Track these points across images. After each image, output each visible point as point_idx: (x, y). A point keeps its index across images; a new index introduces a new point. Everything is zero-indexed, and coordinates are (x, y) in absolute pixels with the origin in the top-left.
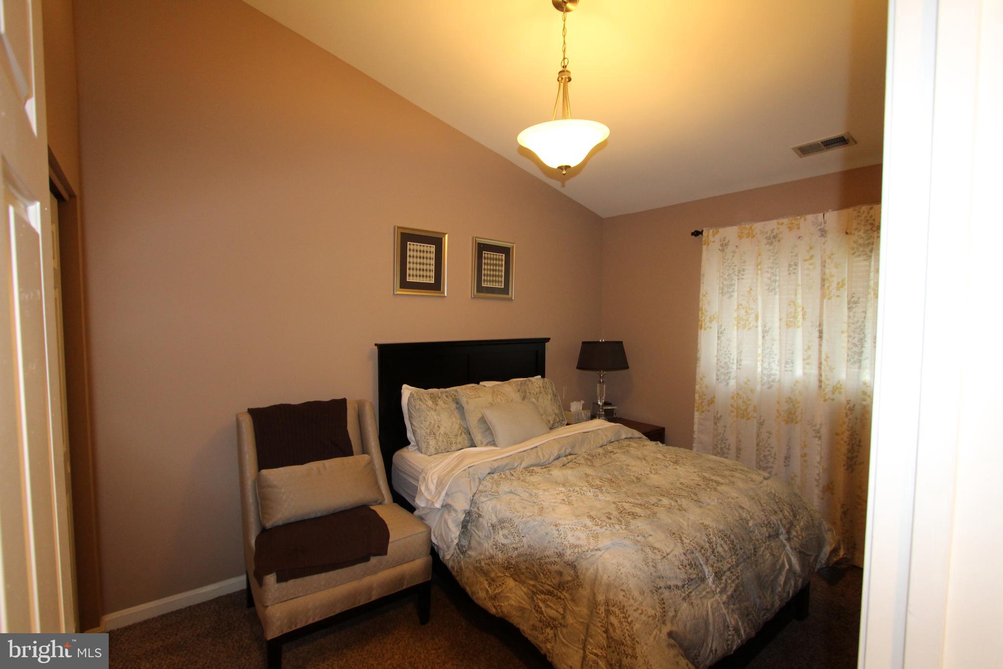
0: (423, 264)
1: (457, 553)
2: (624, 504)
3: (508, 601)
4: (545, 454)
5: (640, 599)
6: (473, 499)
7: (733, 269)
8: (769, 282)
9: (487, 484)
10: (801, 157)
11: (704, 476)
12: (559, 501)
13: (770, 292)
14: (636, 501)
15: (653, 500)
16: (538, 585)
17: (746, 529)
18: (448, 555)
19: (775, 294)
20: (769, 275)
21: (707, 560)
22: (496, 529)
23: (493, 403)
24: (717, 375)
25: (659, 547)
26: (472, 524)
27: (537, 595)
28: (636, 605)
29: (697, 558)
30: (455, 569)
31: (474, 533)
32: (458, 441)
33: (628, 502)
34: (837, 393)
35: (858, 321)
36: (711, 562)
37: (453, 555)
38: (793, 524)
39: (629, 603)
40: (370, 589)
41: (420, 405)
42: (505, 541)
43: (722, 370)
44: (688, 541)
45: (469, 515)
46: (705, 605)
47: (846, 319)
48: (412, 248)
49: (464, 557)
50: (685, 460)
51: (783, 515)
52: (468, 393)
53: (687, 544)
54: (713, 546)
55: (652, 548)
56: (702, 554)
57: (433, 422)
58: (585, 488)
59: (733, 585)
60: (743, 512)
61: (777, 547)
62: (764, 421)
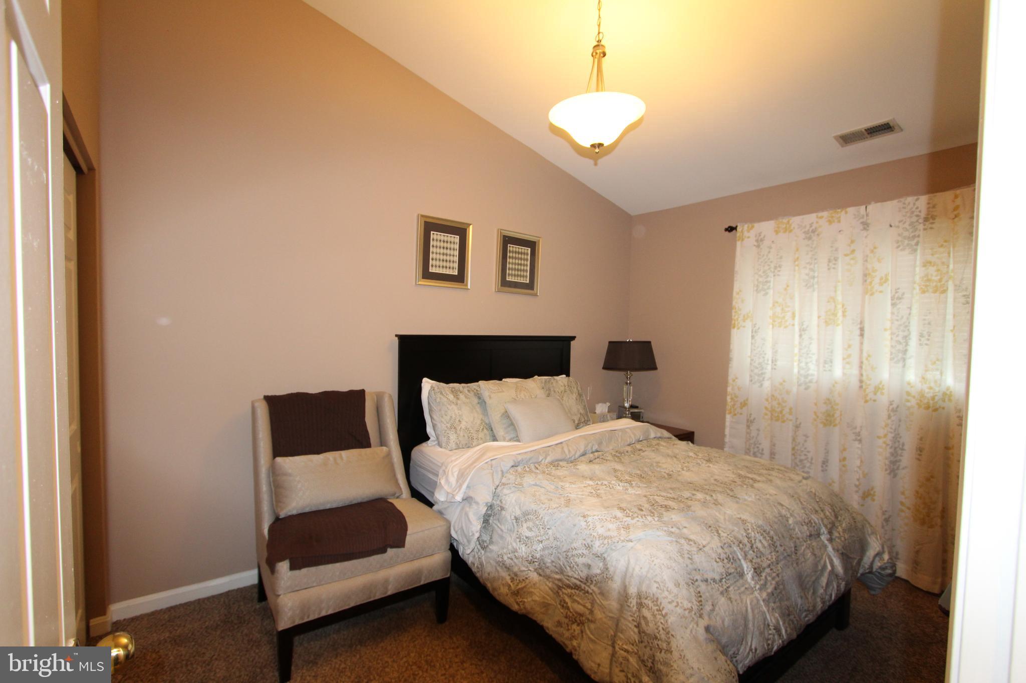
0: (447, 255)
1: (478, 548)
2: (656, 497)
3: (531, 597)
4: (571, 449)
5: (675, 590)
6: (495, 491)
7: (769, 265)
8: (807, 278)
9: (511, 477)
10: (842, 146)
11: (739, 473)
12: (587, 494)
13: (808, 288)
14: (669, 495)
15: (687, 494)
16: (564, 579)
17: (786, 526)
18: (467, 552)
19: (814, 290)
20: (807, 271)
21: (746, 555)
22: (520, 523)
23: (516, 398)
24: (751, 376)
25: (695, 539)
26: (495, 517)
27: (563, 590)
28: (670, 597)
29: (735, 552)
30: (476, 565)
31: (496, 527)
32: (480, 437)
33: (660, 496)
34: (879, 394)
35: (902, 317)
36: (749, 557)
37: (473, 551)
38: (835, 525)
39: (663, 595)
40: (386, 582)
41: (440, 398)
42: (528, 534)
43: (756, 371)
44: (725, 535)
45: (491, 508)
46: (745, 602)
47: (889, 316)
48: (435, 238)
49: (485, 552)
50: (718, 459)
51: (824, 514)
52: (491, 387)
53: (724, 538)
54: (751, 541)
55: (687, 540)
56: (740, 549)
57: (454, 416)
58: (613, 482)
59: (774, 582)
60: (783, 509)
61: (818, 547)
62: (800, 424)
